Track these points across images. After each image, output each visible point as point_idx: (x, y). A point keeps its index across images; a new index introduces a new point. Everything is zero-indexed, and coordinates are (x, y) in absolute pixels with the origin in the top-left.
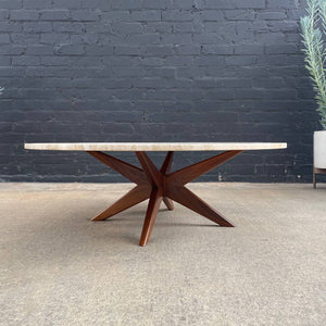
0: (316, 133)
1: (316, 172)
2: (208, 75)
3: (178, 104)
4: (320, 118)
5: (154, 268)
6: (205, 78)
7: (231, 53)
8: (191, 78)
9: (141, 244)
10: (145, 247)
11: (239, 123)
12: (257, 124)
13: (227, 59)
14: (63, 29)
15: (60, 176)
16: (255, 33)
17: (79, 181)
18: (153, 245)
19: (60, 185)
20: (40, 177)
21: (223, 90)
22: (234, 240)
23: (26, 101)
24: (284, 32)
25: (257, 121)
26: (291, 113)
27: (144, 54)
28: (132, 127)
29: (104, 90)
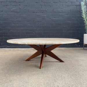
0: (84, 34)
1: (84, 45)
2: (55, 18)
3: (46, 26)
4: (86, 30)
5: (45, 76)
7: (61, 11)
8: (50, 19)
9: (40, 68)
10: (41, 69)
11: (63, 31)
12: (68, 32)
13: (60, 13)
14: (14, 4)
15: (13, 46)
16: (68, 6)
17: (19, 48)
18: (43, 68)
19: (14, 49)
20: (8, 46)
21: (59, 22)
22: (65, 67)
23: (3, 25)
24: (76, 6)
25: (68, 31)
26: (77, 29)
27: (37, 12)
28: (34, 32)
29: (26, 22)
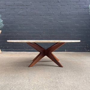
2: (62, 21)
3: (53, 29)
6: (61, 22)
7: (69, 14)
8: (57, 22)
11: (71, 35)
13: (68, 16)
14: (21, 8)
16: (76, 9)
20: (14, 50)
21: (67, 25)
24: (84, 8)
26: (86, 32)
27: (44, 15)
28: (40, 36)
29: (32, 25)
